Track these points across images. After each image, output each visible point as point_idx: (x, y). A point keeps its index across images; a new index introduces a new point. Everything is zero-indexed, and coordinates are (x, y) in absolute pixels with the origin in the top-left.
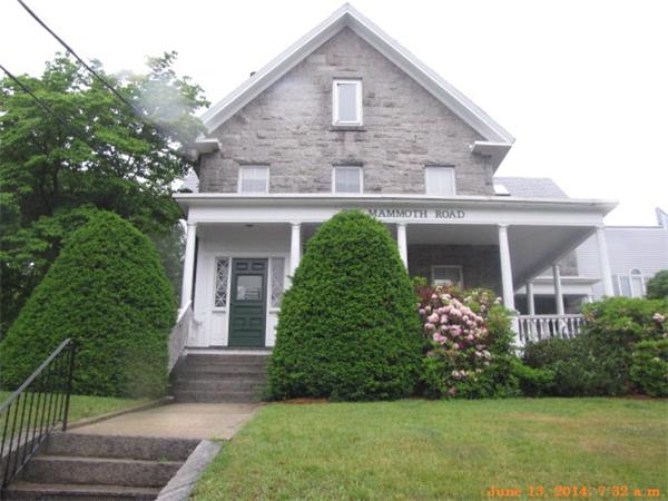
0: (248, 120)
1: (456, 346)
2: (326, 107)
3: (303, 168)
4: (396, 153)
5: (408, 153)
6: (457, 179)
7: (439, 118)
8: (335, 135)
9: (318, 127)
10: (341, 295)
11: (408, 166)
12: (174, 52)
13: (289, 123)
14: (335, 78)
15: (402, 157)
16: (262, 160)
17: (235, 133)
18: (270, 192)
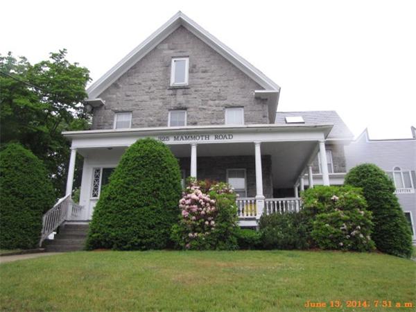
0: (121, 86)
1: (194, 218)
2: (167, 76)
3: (151, 113)
4: (207, 100)
5: (215, 100)
6: (245, 115)
7: (235, 78)
8: (171, 92)
9: (161, 88)
10: (127, 188)
11: (214, 108)
12: (64, 50)
13: (144, 87)
14: (173, 57)
15: (211, 103)
16: (128, 109)
17: (113, 94)
18: (132, 127)
